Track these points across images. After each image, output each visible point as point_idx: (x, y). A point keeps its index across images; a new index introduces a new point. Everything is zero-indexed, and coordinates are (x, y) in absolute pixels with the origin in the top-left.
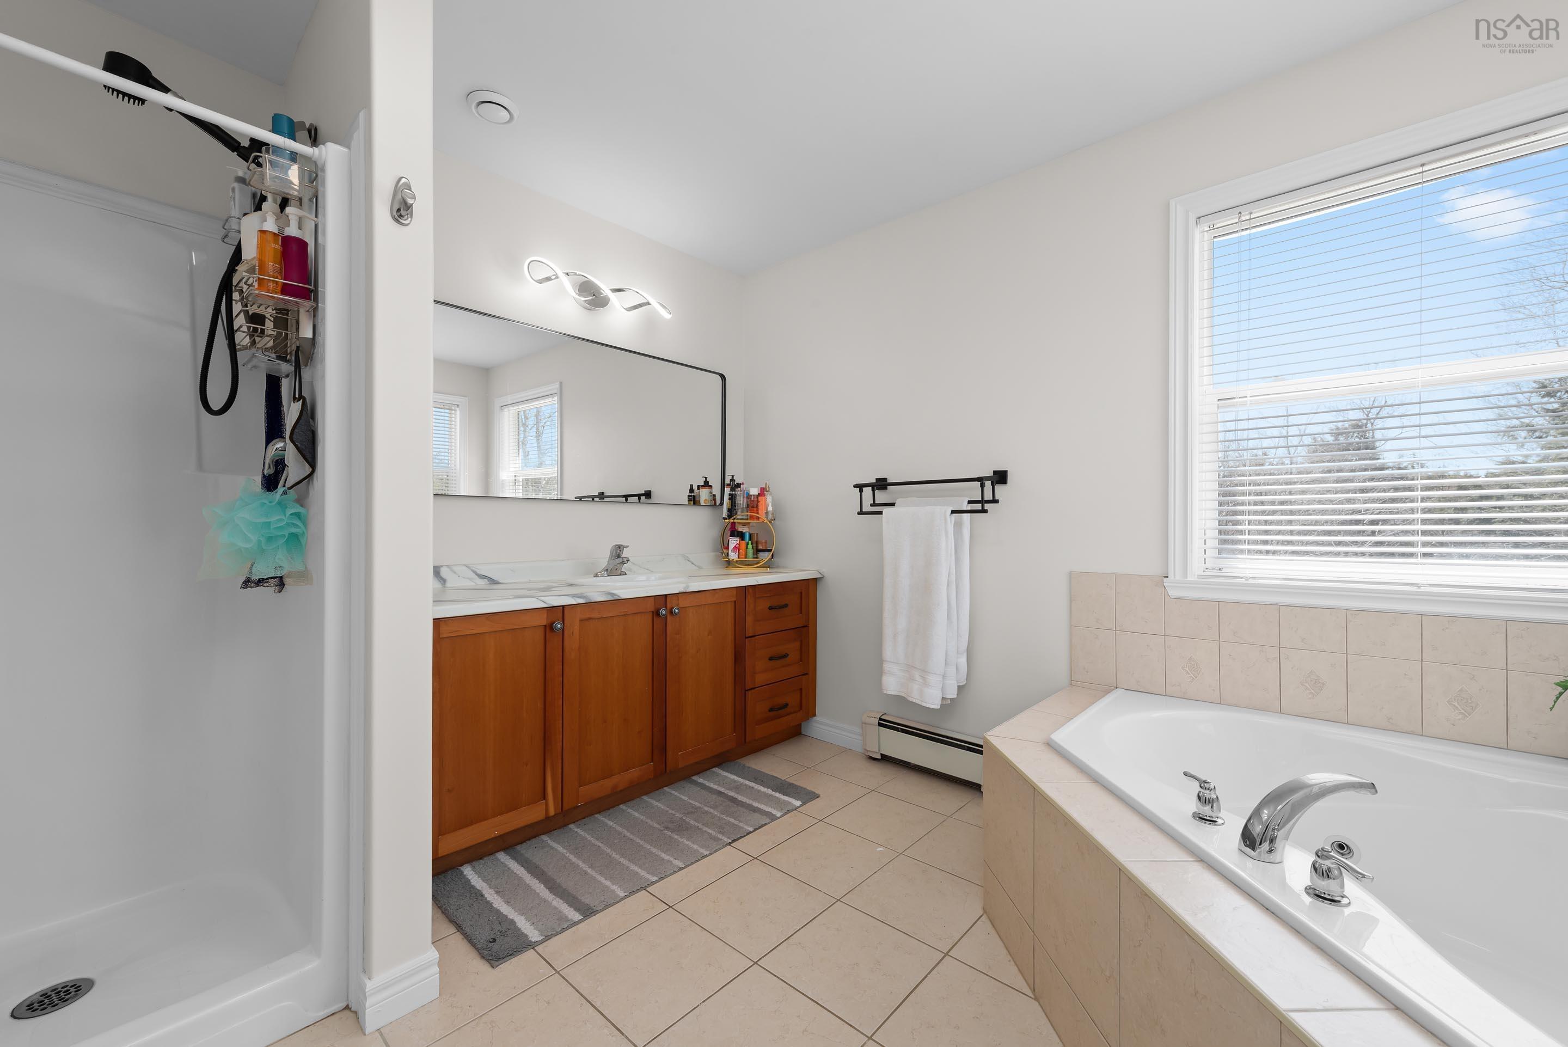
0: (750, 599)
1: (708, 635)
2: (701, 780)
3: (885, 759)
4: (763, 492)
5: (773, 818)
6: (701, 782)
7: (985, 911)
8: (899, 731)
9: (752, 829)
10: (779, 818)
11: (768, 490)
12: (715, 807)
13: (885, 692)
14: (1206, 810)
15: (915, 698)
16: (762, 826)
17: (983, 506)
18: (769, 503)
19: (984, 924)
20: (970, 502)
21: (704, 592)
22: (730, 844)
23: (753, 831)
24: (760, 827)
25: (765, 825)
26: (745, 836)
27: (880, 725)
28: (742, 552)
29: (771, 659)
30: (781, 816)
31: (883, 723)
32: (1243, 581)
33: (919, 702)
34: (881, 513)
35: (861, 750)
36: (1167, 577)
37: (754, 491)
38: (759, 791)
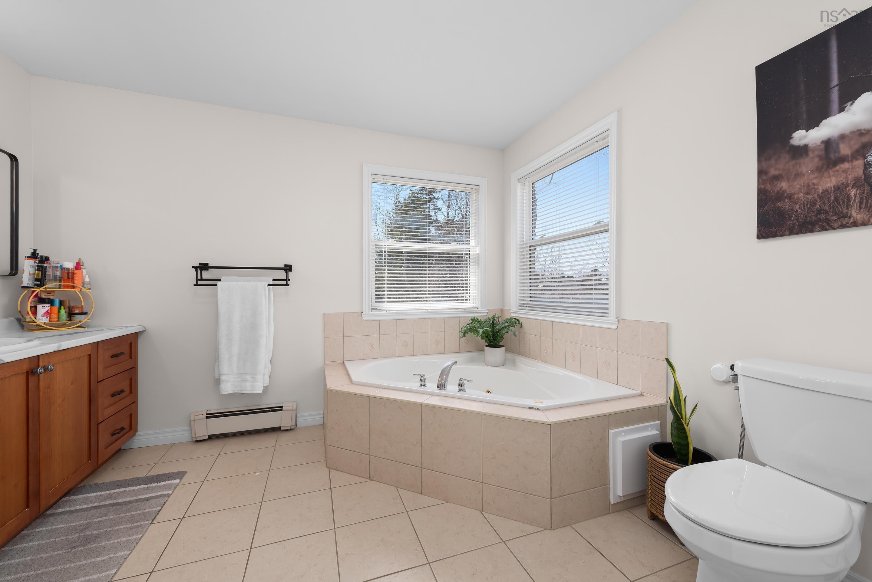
0: (101, 351)
1: (71, 385)
2: (59, 511)
3: (211, 437)
4: (78, 266)
5: (168, 496)
6: (61, 511)
7: (329, 468)
8: (222, 417)
9: (160, 508)
10: (171, 494)
11: (82, 265)
12: (106, 515)
13: (224, 393)
14: (423, 383)
15: (248, 390)
16: (165, 503)
17: (287, 283)
18: (85, 275)
19: (333, 472)
20: (274, 280)
21: (66, 350)
22: (151, 523)
23: (162, 508)
24: (164, 505)
25: (166, 501)
26: (158, 514)
27: (207, 418)
28: (54, 316)
29: (113, 396)
30: (173, 492)
31: (209, 416)
32: (385, 312)
33: (252, 392)
34: (216, 285)
35: (189, 440)
36: (363, 312)
37: (70, 265)
38: (134, 490)
